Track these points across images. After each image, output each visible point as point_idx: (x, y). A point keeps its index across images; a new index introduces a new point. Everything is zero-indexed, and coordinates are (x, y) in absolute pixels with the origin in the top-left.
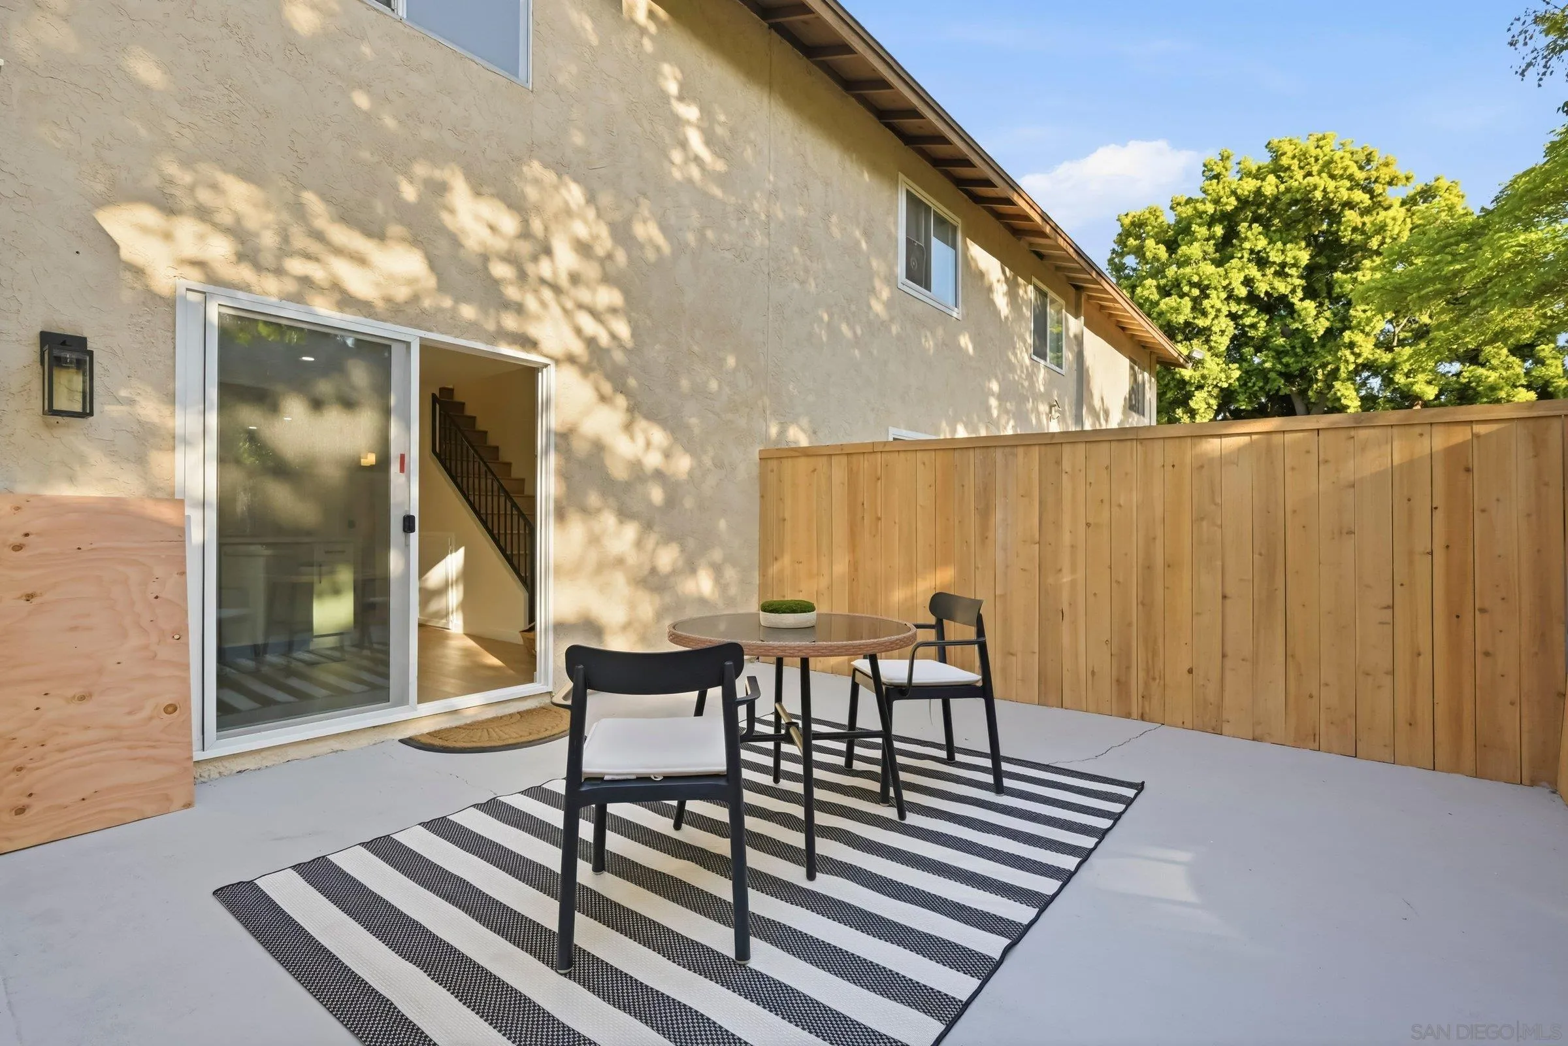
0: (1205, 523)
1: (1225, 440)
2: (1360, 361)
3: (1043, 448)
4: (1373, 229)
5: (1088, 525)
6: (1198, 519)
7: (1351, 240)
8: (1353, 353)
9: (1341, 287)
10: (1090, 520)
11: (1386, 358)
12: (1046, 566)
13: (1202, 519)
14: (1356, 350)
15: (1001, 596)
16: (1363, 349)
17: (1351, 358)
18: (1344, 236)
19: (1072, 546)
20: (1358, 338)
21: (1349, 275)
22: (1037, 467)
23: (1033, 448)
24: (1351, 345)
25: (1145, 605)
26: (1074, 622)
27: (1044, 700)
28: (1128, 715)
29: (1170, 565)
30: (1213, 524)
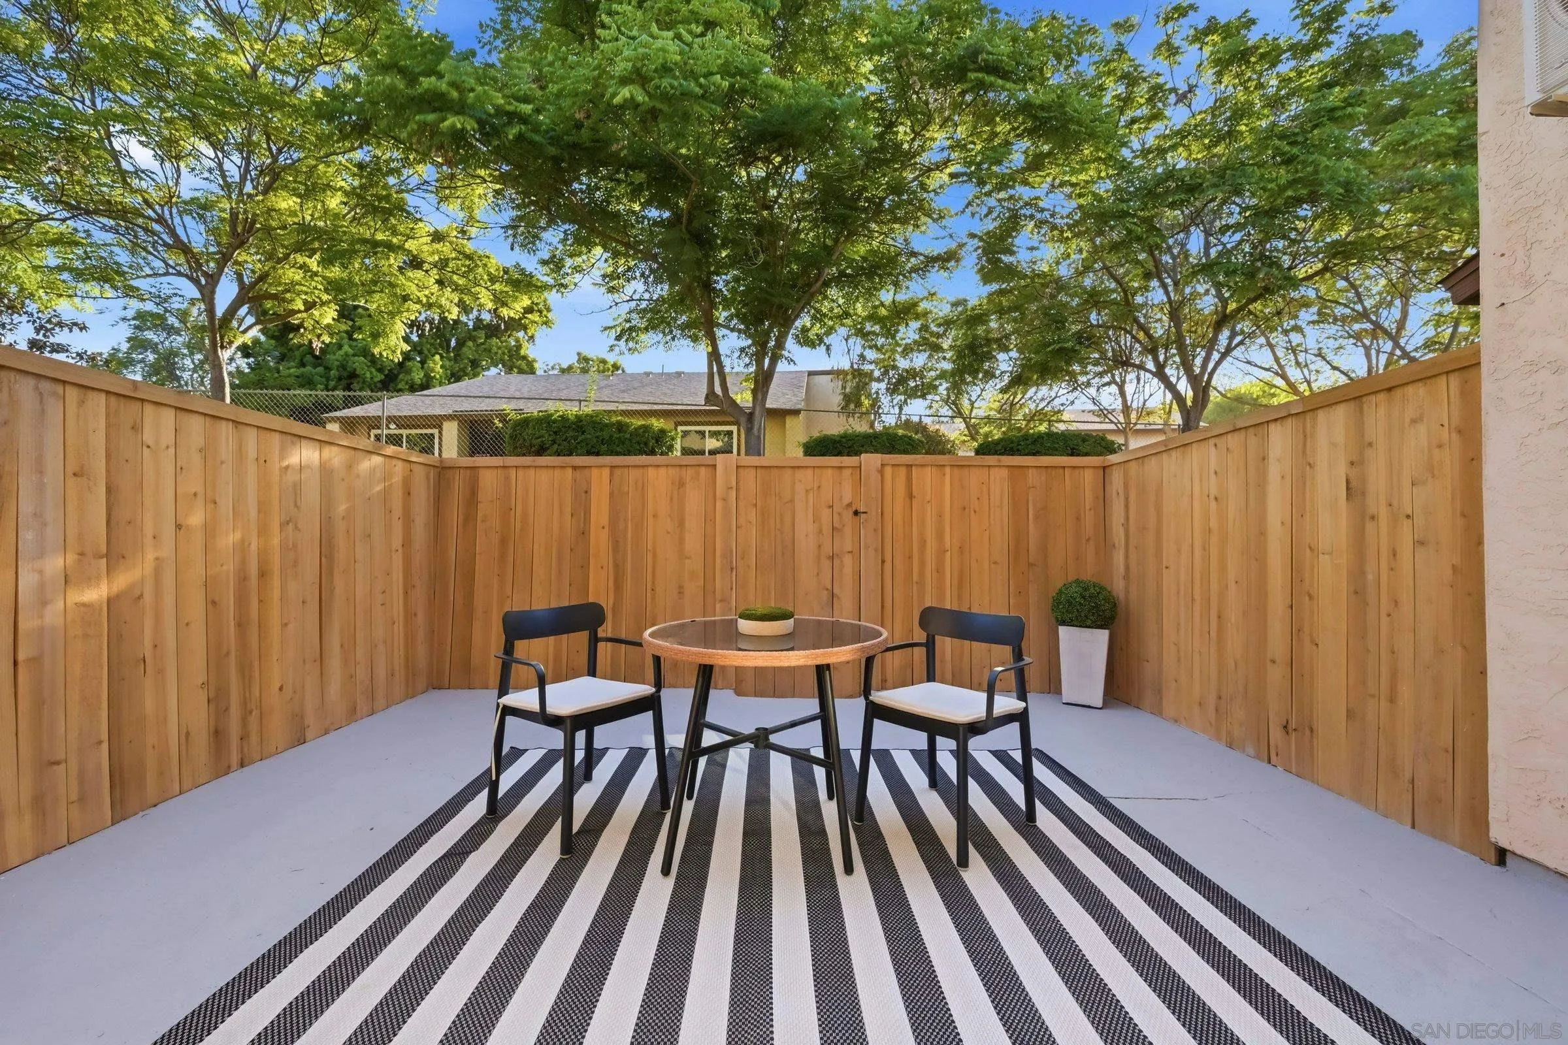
0: (290, 527)
5: (178, 526)
6: (285, 523)
13: (288, 523)
15: (31, 661)
19: (157, 559)
22: (102, 429)
23: (95, 395)
25: (242, 625)
26: (160, 672)
27: (120, 813)
28: (227, 771)
29: (263, 574)
30: (296, 528)
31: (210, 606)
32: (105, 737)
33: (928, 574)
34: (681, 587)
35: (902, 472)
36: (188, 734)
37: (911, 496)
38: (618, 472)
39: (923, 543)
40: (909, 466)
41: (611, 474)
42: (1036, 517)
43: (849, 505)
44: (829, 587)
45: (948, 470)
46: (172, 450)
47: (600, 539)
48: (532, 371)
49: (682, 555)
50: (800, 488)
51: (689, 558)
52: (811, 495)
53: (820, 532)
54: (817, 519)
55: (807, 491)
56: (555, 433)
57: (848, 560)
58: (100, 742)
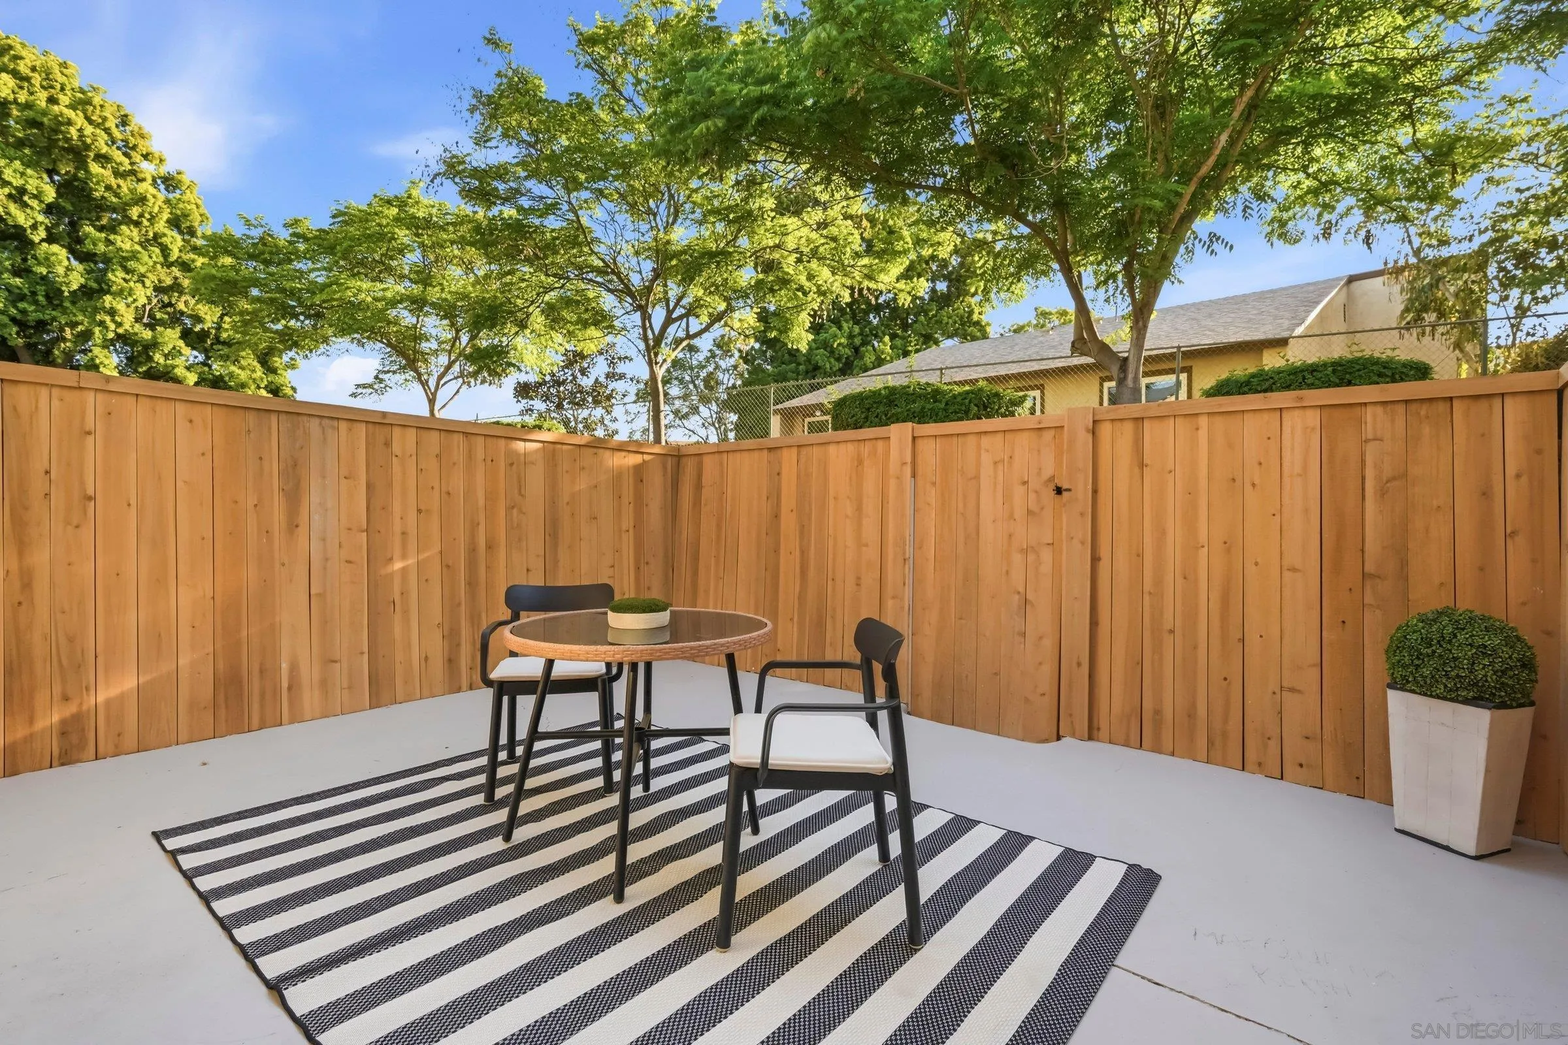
0: (515, 511)
1: (528, 444)
2: (120, 331)
3: (370, 426)
4: (130, 196)
5: (419, 511)
6: (510, 508)
7: (103, 197)
8: (113, 321)
9: (95, 244)
10: (422, 507)
11: (147, 334)
12: (375, 557)
13: (513, 507)
14: (118, 319)
15: (319, 595)
16: (125, 320)
17: (112, 326)
18: (96, 190)
19: (403, 533)
20: (120, 306)
21: (103, 235)
22: (364, 446)
23: (358, 425)
24: (112, 312)
25: (472, 584)
26: (406, 612)
27: (375, 703)
28: (459, 690)
29: (490, 547)
30: (521, 512)
31: (445, 569)
32: (366, 650)
33: (1169, 578)
34: (859, 578)
35: (1128, 427)
36: (426, 658)
37: (1142, 465)
38: (804, 451)
39: (1161, 533)
40: (1139, 420)
41: (799, 454)
42: (1382, 492)
43: (1051, 479)
44: (1022, 590)
45: (1203, 421)
46: (414, 457)
47: (789, 523)
48: (985, 336)
49: (860, 544)
50: (986, 459)
51: (866, 545)
52: (1000, 467)
53: (1011, 517)
54: (1007, 497)
55: (995, 463)
56: (868, 409)
57: (1046, 556)
58: (362, 653)
